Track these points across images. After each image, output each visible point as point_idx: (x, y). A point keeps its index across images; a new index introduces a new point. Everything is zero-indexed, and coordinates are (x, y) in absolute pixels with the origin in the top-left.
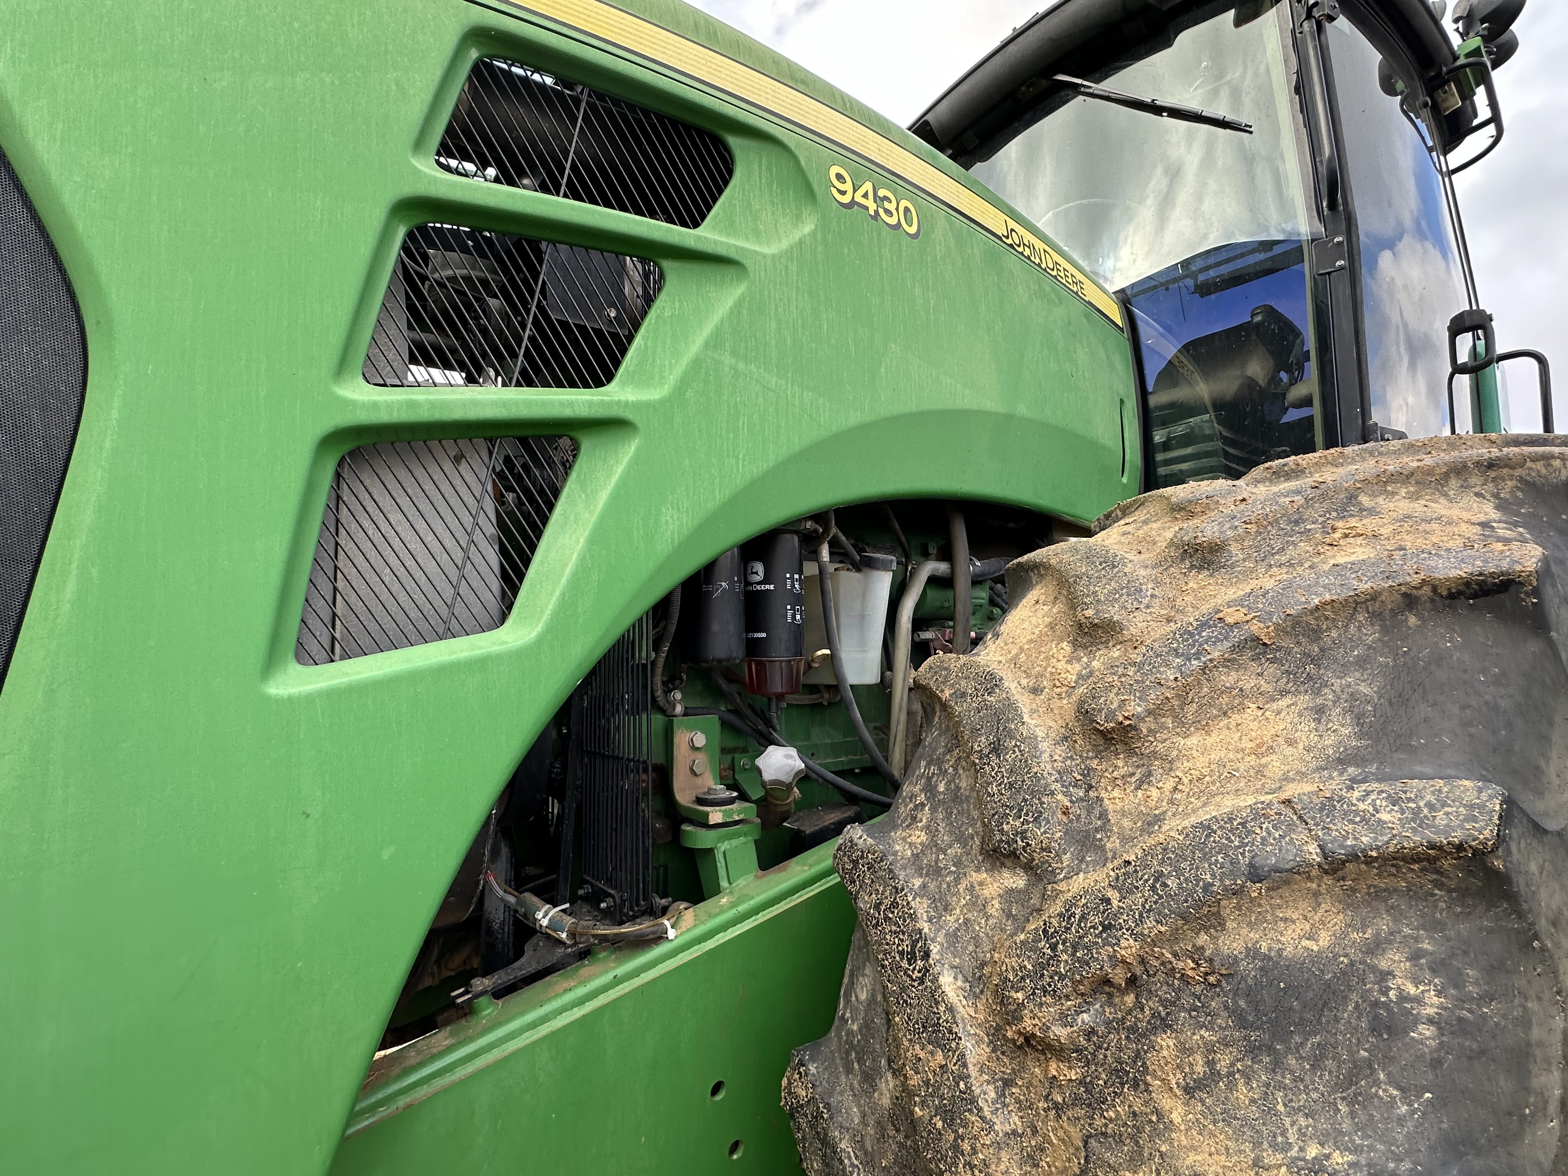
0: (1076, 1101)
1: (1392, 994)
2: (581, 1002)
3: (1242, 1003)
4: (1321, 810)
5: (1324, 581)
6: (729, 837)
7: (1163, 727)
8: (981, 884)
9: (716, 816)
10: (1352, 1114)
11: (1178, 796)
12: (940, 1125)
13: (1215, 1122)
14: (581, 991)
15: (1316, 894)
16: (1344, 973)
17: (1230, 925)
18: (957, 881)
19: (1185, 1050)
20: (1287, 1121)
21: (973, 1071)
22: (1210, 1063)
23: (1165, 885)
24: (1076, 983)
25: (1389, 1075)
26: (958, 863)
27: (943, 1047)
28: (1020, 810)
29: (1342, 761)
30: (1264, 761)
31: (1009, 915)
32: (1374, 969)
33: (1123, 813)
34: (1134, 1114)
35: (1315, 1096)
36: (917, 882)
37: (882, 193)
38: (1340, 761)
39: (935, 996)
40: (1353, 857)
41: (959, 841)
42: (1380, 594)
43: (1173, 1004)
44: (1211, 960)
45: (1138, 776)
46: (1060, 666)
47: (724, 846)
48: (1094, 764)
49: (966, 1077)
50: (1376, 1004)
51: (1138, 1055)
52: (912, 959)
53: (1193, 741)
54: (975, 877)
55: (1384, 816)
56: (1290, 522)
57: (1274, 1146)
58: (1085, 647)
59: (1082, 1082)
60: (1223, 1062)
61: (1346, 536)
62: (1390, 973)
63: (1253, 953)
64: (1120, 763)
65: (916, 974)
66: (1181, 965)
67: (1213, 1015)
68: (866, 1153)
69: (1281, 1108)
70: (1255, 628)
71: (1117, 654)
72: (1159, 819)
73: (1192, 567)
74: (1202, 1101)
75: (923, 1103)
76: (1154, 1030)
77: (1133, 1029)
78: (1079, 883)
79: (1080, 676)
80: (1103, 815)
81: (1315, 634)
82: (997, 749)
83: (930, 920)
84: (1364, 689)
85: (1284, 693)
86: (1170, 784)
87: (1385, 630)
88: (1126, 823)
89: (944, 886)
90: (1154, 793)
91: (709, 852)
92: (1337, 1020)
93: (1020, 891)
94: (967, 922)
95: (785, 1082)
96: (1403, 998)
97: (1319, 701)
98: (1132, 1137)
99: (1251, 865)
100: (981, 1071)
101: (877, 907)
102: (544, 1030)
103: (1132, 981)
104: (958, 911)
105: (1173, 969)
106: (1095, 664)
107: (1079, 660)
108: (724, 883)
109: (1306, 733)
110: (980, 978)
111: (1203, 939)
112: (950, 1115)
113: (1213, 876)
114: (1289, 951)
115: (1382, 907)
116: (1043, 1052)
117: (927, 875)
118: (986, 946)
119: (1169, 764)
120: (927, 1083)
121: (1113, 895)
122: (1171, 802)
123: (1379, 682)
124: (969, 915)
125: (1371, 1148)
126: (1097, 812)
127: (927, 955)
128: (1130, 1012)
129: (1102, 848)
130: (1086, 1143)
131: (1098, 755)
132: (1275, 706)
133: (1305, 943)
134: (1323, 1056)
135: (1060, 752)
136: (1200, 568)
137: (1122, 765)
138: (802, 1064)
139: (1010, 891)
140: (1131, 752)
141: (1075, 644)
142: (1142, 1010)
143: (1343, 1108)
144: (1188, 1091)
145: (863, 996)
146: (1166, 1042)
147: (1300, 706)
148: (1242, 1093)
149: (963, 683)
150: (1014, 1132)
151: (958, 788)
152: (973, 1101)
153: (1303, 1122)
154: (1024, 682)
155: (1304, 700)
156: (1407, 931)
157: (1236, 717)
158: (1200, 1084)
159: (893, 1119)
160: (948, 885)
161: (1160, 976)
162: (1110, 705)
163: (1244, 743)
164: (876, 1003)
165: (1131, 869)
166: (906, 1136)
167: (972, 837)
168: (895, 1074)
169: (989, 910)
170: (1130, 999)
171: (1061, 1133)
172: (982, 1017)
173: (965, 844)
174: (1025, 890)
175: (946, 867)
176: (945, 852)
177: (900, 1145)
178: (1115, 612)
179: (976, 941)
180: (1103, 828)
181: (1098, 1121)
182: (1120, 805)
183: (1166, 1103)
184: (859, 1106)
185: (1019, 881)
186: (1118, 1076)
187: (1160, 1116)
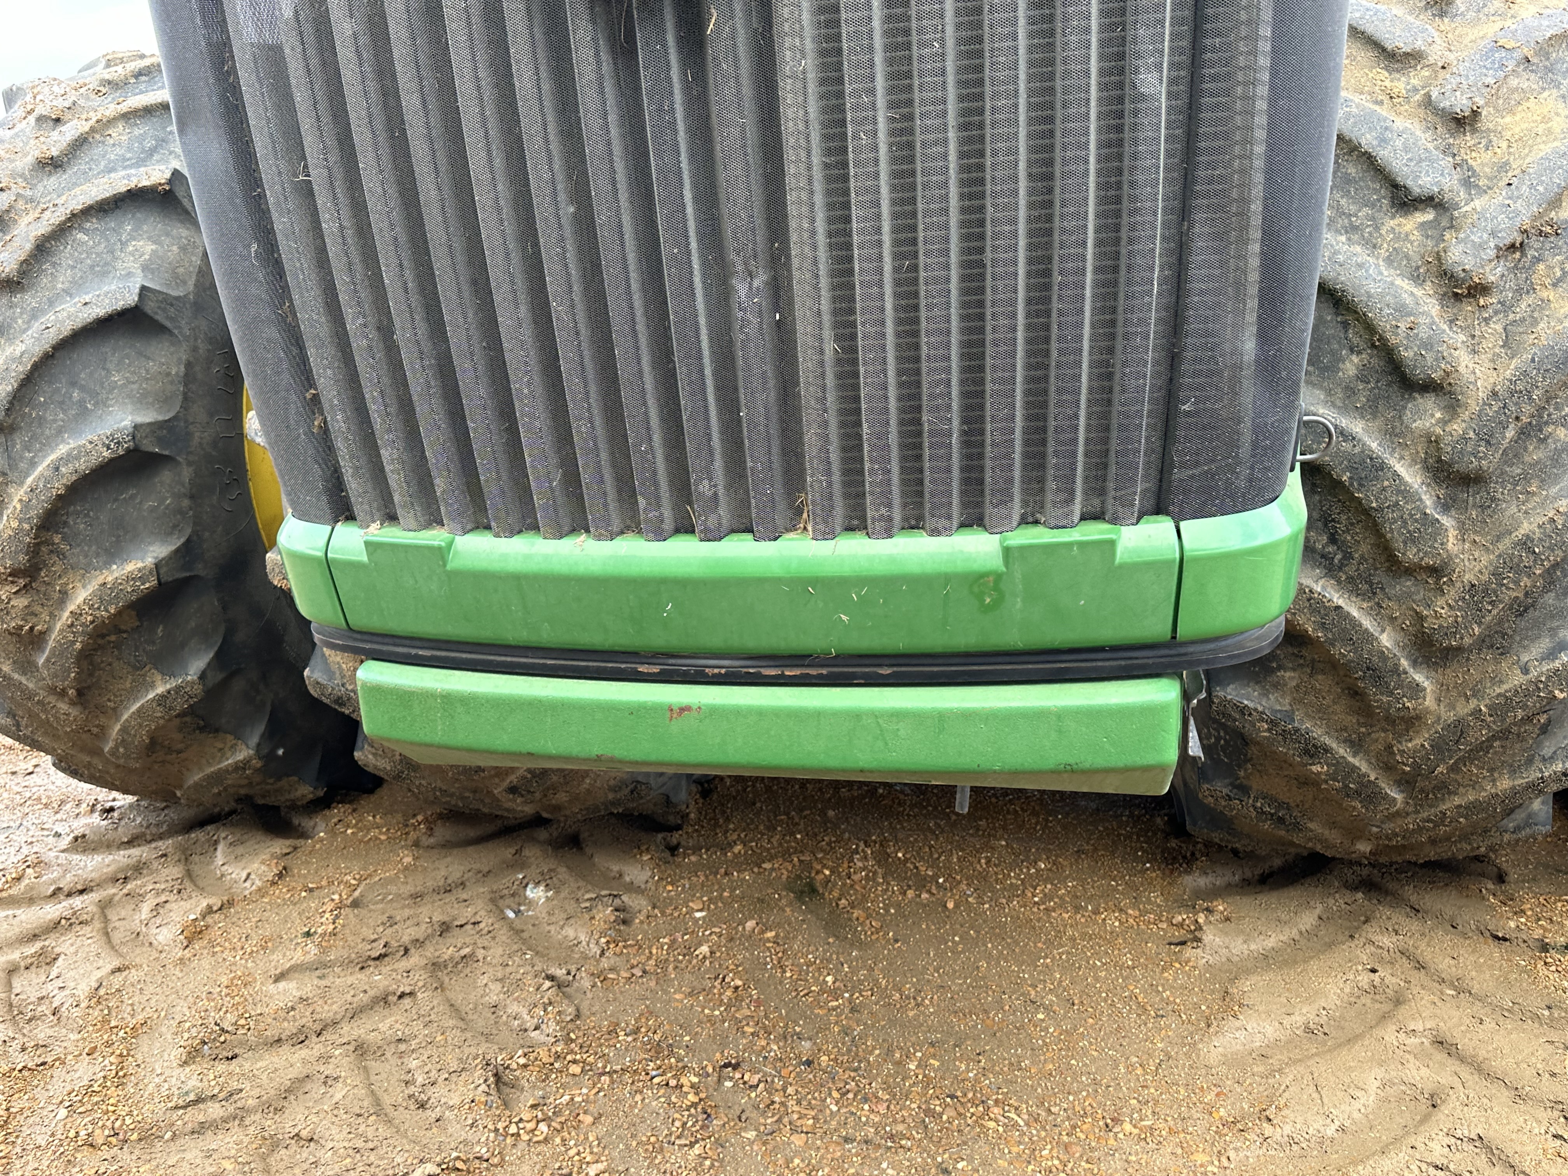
0: (1496, 313)
8: (1399, 225)
11: (1511, 150)
12: (1423, 353)
18: (1377, 228)
19: (1550, 268)
21: (1437, 320)
22: (1562, 269)
23: (1536, 190)
24: (1499, 250)
26: (1373, 218)
27: (1414, 315)
28: (1428, 171)
31: (1427, 237)
33: (1484, 165)
34: (1530, 305)
41: (1366, 206)
43: (1541, 249)
44: (1557, 223)
45: (1484, 143)
46: (1386, 84)
48: (1451, 141)
49: (1435, 323)
51: (1527, 279)
53: (1508, 119)
54: (1392, 223)
58: (1398, 71)
59: (1499, 302)
64: (1468, 138)
66: (1544, 229)
67: (1560, 248)
68: (1339, 408)
70: (1524, 51)
71: (1427, 74)
74: (1561, 287)
75: (1406, 349)
76: (1534, 264)
77: (1524, 267)
78: (1478, 204)
79: (1408, 89)
80: (1471, 168)
81: (1548, 55)
82: (1383, 140)
83: (1368, 255)
85: (1544, 89)
86: (1504, 145)
88: (1487, 170)
89: (1366, 235)
90: (1498, 151)
93: (1431, 222)
94: (1395, 249)
98: (1530, 316)
103: (1522, 244)
104: (1385, 245)
105: (1541, 232)
106: (1414, 80)
107: (1399, 80)
110: (1418, 276)
111: (1554, 213)
112: (1429, 346)
113: (1560, 180)
116: (1474, 296)
118: (1416, 257)
119: (1500, 135)
120: (1407, 337)
121: (1510, 203)
122: (1510, 153)
124: (1396, 245)
128: (1520, 260)
129: (1477, 185)
130: (1505, 329)
131: (1452, 135)
132: (1542, 96)
135: (1430, 136)
137: (1469, 139)
139: (1423, 224)
140: (1474, 131)
141: (1387, 68)
142: (1527, 256)
144: (1555, 285)
146: (1541, 268)
147: (1554, 96)
150: (1463, 342)
151: (1347, 174)
152: (1443, 332)
154: (1363, 98)
155: (1554, 92)
157: (1526, 104)
158: (1560, 280)
159: (1362, 378)
160: (1370, 233)
161: (1534, 238)
162: (1460, 103)
163: (1535, 117)
164: (1326, 322)
165: (1513, 187)
166: (1378, 382)
167: (1379, 200)
168: (1359, 353)
169: (1412, 238)
170: (1517, 255)
171: (1490, 331)
172: (1431, 292)
173: (1373, 206)
174: (1435, 219)
175: (1362, 224)
176: (1356, 216)
177: (1371, 390)
178: (1419, 44)
179: (1407, 257)
180: (1473, 176)
181: (1511, 316)
182: (1479, 161)
183: (1544, 294)
184: (1321, 388)
185: (1429, 216)
186: (1519, 291)
187: (1542, 301)
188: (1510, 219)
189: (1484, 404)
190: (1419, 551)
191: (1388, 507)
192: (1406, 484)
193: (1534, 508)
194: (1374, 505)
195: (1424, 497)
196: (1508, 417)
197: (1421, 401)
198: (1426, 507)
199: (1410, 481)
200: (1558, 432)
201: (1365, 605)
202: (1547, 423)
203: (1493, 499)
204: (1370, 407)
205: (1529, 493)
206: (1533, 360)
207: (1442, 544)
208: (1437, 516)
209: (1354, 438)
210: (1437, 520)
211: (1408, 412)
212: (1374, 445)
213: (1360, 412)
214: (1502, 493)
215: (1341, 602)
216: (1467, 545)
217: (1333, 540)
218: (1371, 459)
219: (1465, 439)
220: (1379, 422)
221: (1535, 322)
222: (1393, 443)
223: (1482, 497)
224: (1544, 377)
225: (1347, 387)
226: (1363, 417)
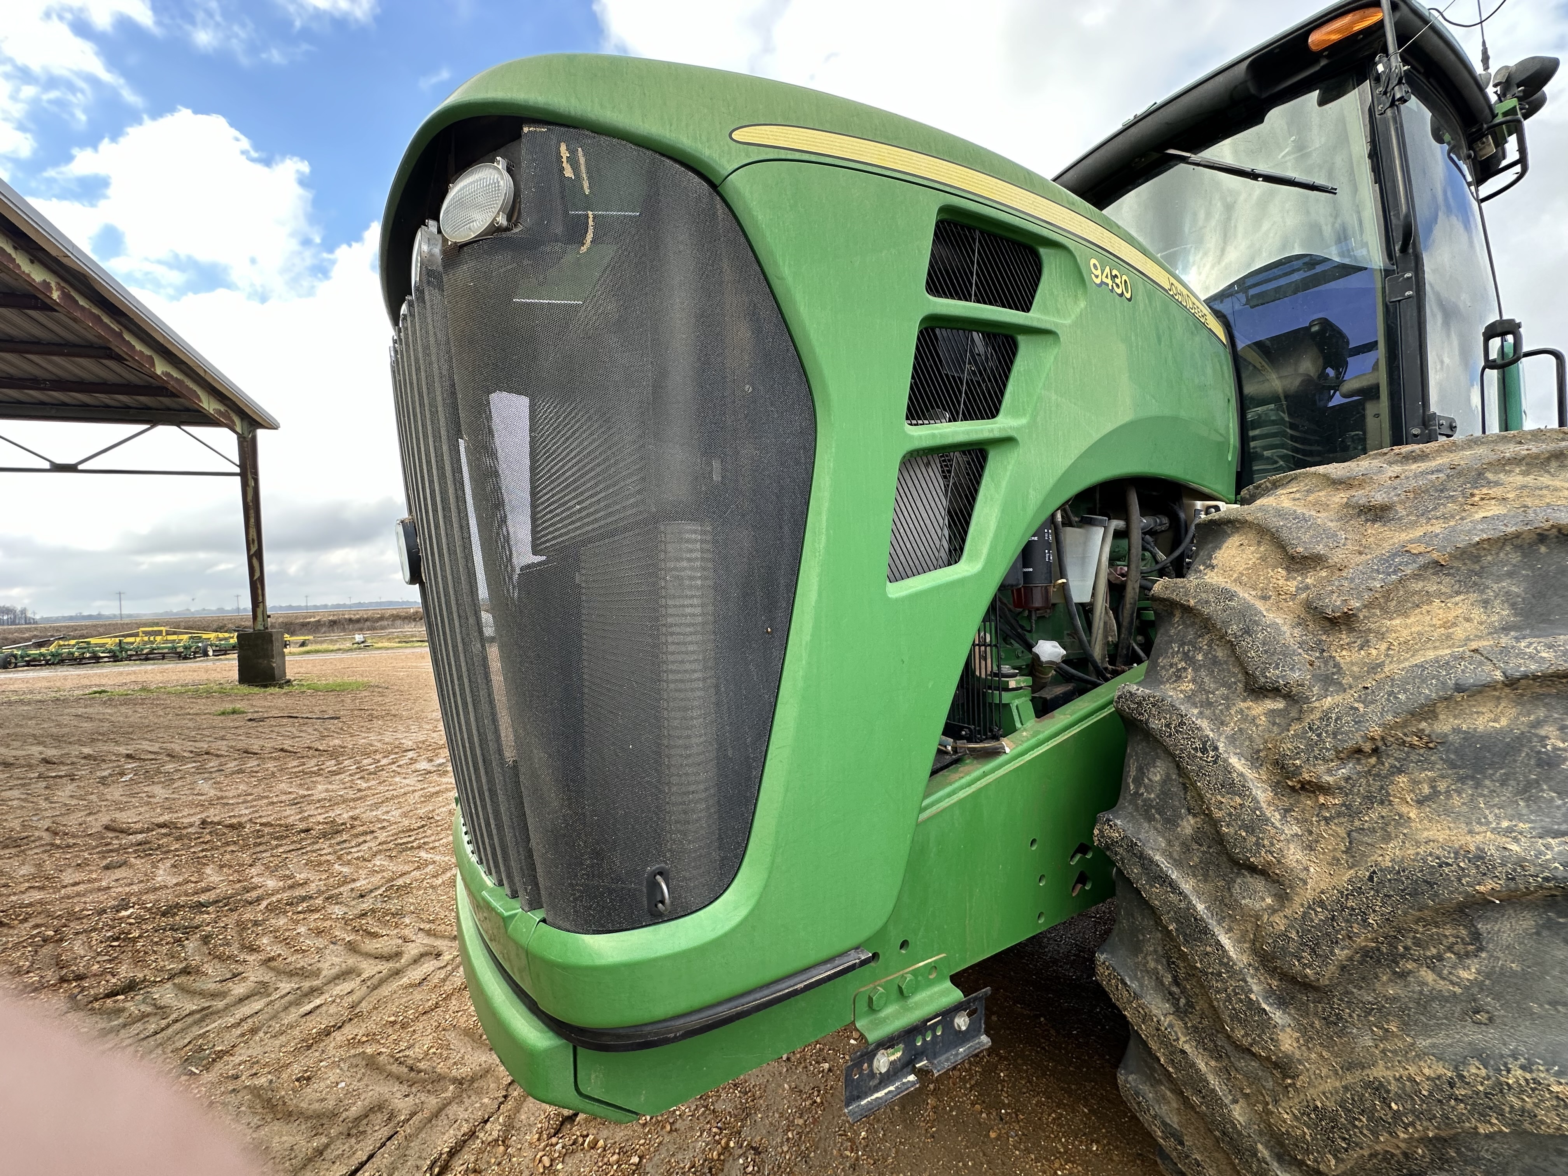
0: (1339, 814)
1: (1549, 747)
2: (969, 784)
3: (1452, 756)
4: (1501, 653)
5: (1480, 527)
6: (1018, 697)
7: (1374, 615)
8: (1248, 708)
9: (1012, 684)
10: (1528, 806)
11: (1391, 652)
12: (1244, 834)
13: (1439, 816)
14: (968, 778)
15: (1499, 698)
16: (1518, 738)
17: (1441, 717)
18: (1228, 708)
19: (1415, 782)
20: (1487, 812)
21: (1264, 805)
22: (1433, 787)
23: (1396, 698)
24: (1338, 752)
25: (1550, 786)
26: (1227, 698)
27: (1240, 795)
28: (1277, 665)
29: (1506, 629)
30: (1450, 631)
31: (1274, 724)
32: (1537, 735)
33: (1352, 664)
34: (1383, 817)
35: (1503, 798)
36: (1196, 711)
37: (1115, 272)
38: (1503, 629)
39: (1228, 769)
40: (1525, 677)
41: (1224, 686)
42: (1521, 534)
43: (1404, 760)
44: (1429, 736)
45: (1359, 642)
46: (1280, 583)
47: (1016, 702)
48: (1324, 638)
49: (1260, 809)
50: (1539, 752)
51: (1382, 788)
52: (1204, 750)
53: (1397, 622)
54: (1243, 705)
55: (1544, 655)
56: (1437, 490)
57: (1480, 823)
58: (1297, 571)
59: (1344, 805)
60: (1442, 786)
61: (1482, 499)
62: (1547, 737)
63: (1457, 730)
64: (1344, 637)
65: (1210, 759)
66: (1409, 739)
67: (1434, 763)
68: (1175, 860)
69: (1482, 805)
70: (1435, 555)
71: (1324, 574)
72: (1381, 665)
73: (1367, 520)
74: (1429, 806)
75: (1228, 826)
76: (1393, 774)
77: (1378, 775)
78: (1328, 701)
79: (1298, 588)
80: (1337, 665)
81: (1477, 559)
82: (1247, 632)
83: (1212, 730)
84: (1514, 589)
85: (1458, 593)
86: (1384, 646)
87: (1524, 555)
88: (1355, 669)
89: (1217, 712)
90: (1373, 651)
91: (1007, 706)
92: (1515, 761)
93: (1281, 710)
94: (1240, 730)
95: (1096, 832)
96: (1556, 749)
97: (1485, 597)
98: (1382, 828)
99: (1456, 684)
100: (1269, 805)
101: (1168, 726)
102: (955, 798)
103: (1375, 751)
104: (1232, 724)
105: (1404, 742)
106: (1308, 580)
107: (1295, 579)
108: (1018, 725)
109: (1477, 614)
110: (1258, 758)
111: (1423, 725)
112: (1251, 829)
113: (1431, 691)
114: (1481, 728)
115: (1539, 703)
116: (1313, 792)
117: (1201, 706)
118: (1259, 741)
119: (1382, 636)
120: (1230, 814)
121: (1360, 706)
122: (1387, 655)
123: (1523, 585)
124: (1242, 726)
125: (1542, 820)
126: (1331, 663)
127: (1216, 749)
128: (1374, 766)
129: (1340, 683)
130: (1349, 835)
131: (1326, 633)
132: (1453, 600)
133: (1491, 724)
134: (1507, 779)
135: (1297, 632)
136: (1374, 521)
137: (1345, 638)
138: (1109, 820)
139: (1273, 711)
140: (1351, 630)
141: (1287, 569)
142: (1383, 764)
143: (1521, 803)
144: (1419, 802)
145: (1158, 778)
146: (1402, 780)
147: (1472, 600)
148: (1456, 800)
149: (1204, 595)
150: (1297, 835)
151: (1215, 657)
152: (1268, 820)
153: (1497, 811)
154: (1254, 593)
155: (1474, 596)
156: (1556, 716)
157: (1425, 608)
158: (1427, 798)
159: (1196, 839)
160: (1221, 711)
161: (1395, 746)
162: (1334, 603)
163: (1435, 621)
164: (1171, 780)
165: (1369, 691)
166: (1209, 847)
167: (1235, 683)
168: (1195, 816)
169: (1258, 722)
170: (1373, 760)
171: (1330, 832)
172: (1264, 777)
173: (1229, 687)
174: (1286, 709)
175: (1216, 701)
176: (1213, 693)
177: (1204, 853)
178: (1320, 549)
179: (1251, 739)
180: (1338, 672)
181: (1357, 823)
182: (1348, 659)
183: (1404, 809)
184: (1163, 837)
185: (1280, 705)
186: (1369, 799)
187: (1401, 816)
188: (1356, 723)
189: (1309, 907)
190: (1246, 1035)
191: (1212, 973)
192: (1230, 958)
193: (1394, 1052)
194: (1198, 965)
195: (1249, 979)
196: (1338, 932)
197: (1251, 880)
198: (1251, 991)
199: (1234, 956)
200: (1423, 973)
201: (1213, 1063)
202: (1403, 956)
203: (1339, 1018)
204: (1202, 868)
205: (1387, 1030)
206: (1371, 879)
207: (1272, 1039)
208: (1264, 1006)
209: (1181, 893)
210: (1264, 1010)
211: (1236, 886)
212: (1200, 907)
213: (1193, 871)
214: (1350, 1016)
215: (1187, 1048)
216: (1313, 1056)
217: (1176, 981)
218: (1196, 919)
219: (1284, 935)
220: (1209, 887)
221: (1387, 838)
222: (1222, 911)
223: (1324, 1010)
224: (1384, 904)
225: (1183, 843)
226: (1195, 876)
